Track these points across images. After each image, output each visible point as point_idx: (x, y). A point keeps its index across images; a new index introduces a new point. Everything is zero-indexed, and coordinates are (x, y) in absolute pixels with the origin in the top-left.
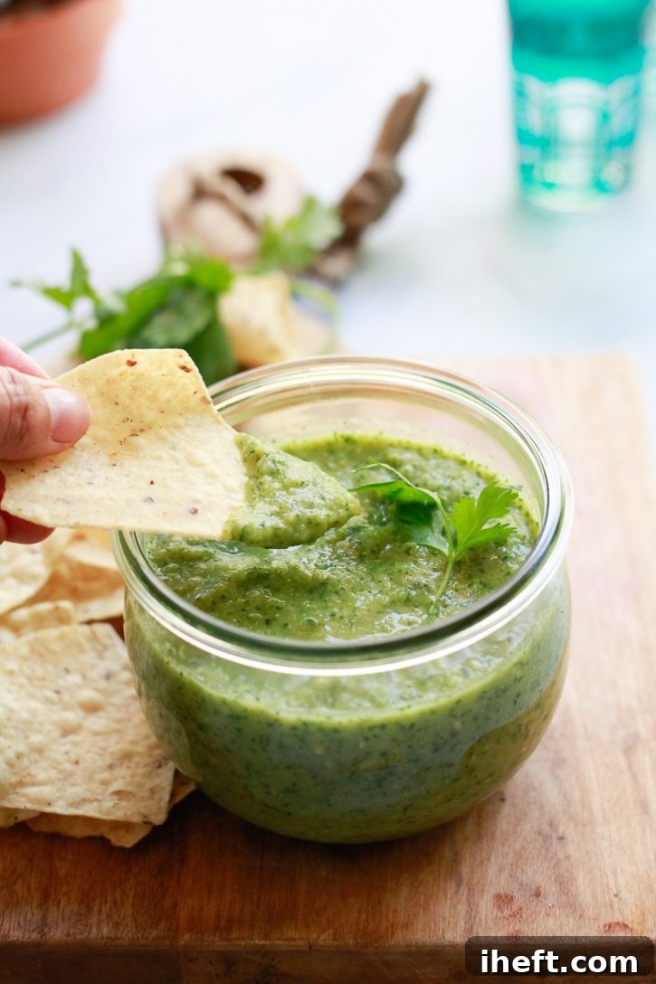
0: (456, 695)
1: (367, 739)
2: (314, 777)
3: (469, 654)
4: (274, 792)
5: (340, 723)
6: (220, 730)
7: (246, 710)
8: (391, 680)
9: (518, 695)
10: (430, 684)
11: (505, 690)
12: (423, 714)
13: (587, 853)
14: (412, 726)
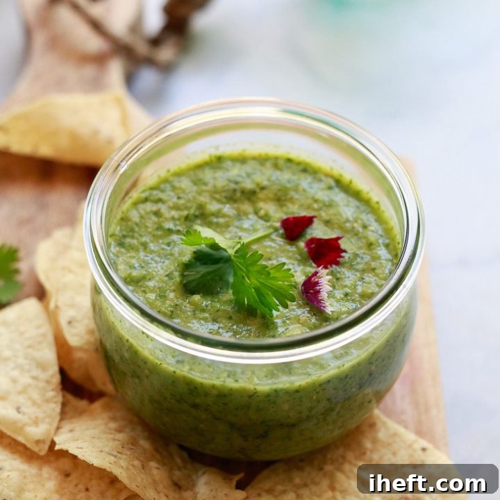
1: (318, 393)
12: (353, 367)
14: (347, 376)
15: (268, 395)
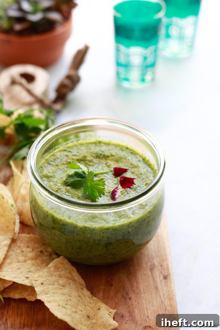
0: (130, 220)
1: (103, 233)
2: (87, 244)
3: (134, 209)
4: (74, 248)
5: (95, 227)
6: (59, 229)
7: (67, 223)
8: (111, 215)
9: (148, 222)
10: (122, 217)
11: (145, 220)
12: (120, 226)
13: (138, 303)
14: (117, 229)
15: (81, 228)
